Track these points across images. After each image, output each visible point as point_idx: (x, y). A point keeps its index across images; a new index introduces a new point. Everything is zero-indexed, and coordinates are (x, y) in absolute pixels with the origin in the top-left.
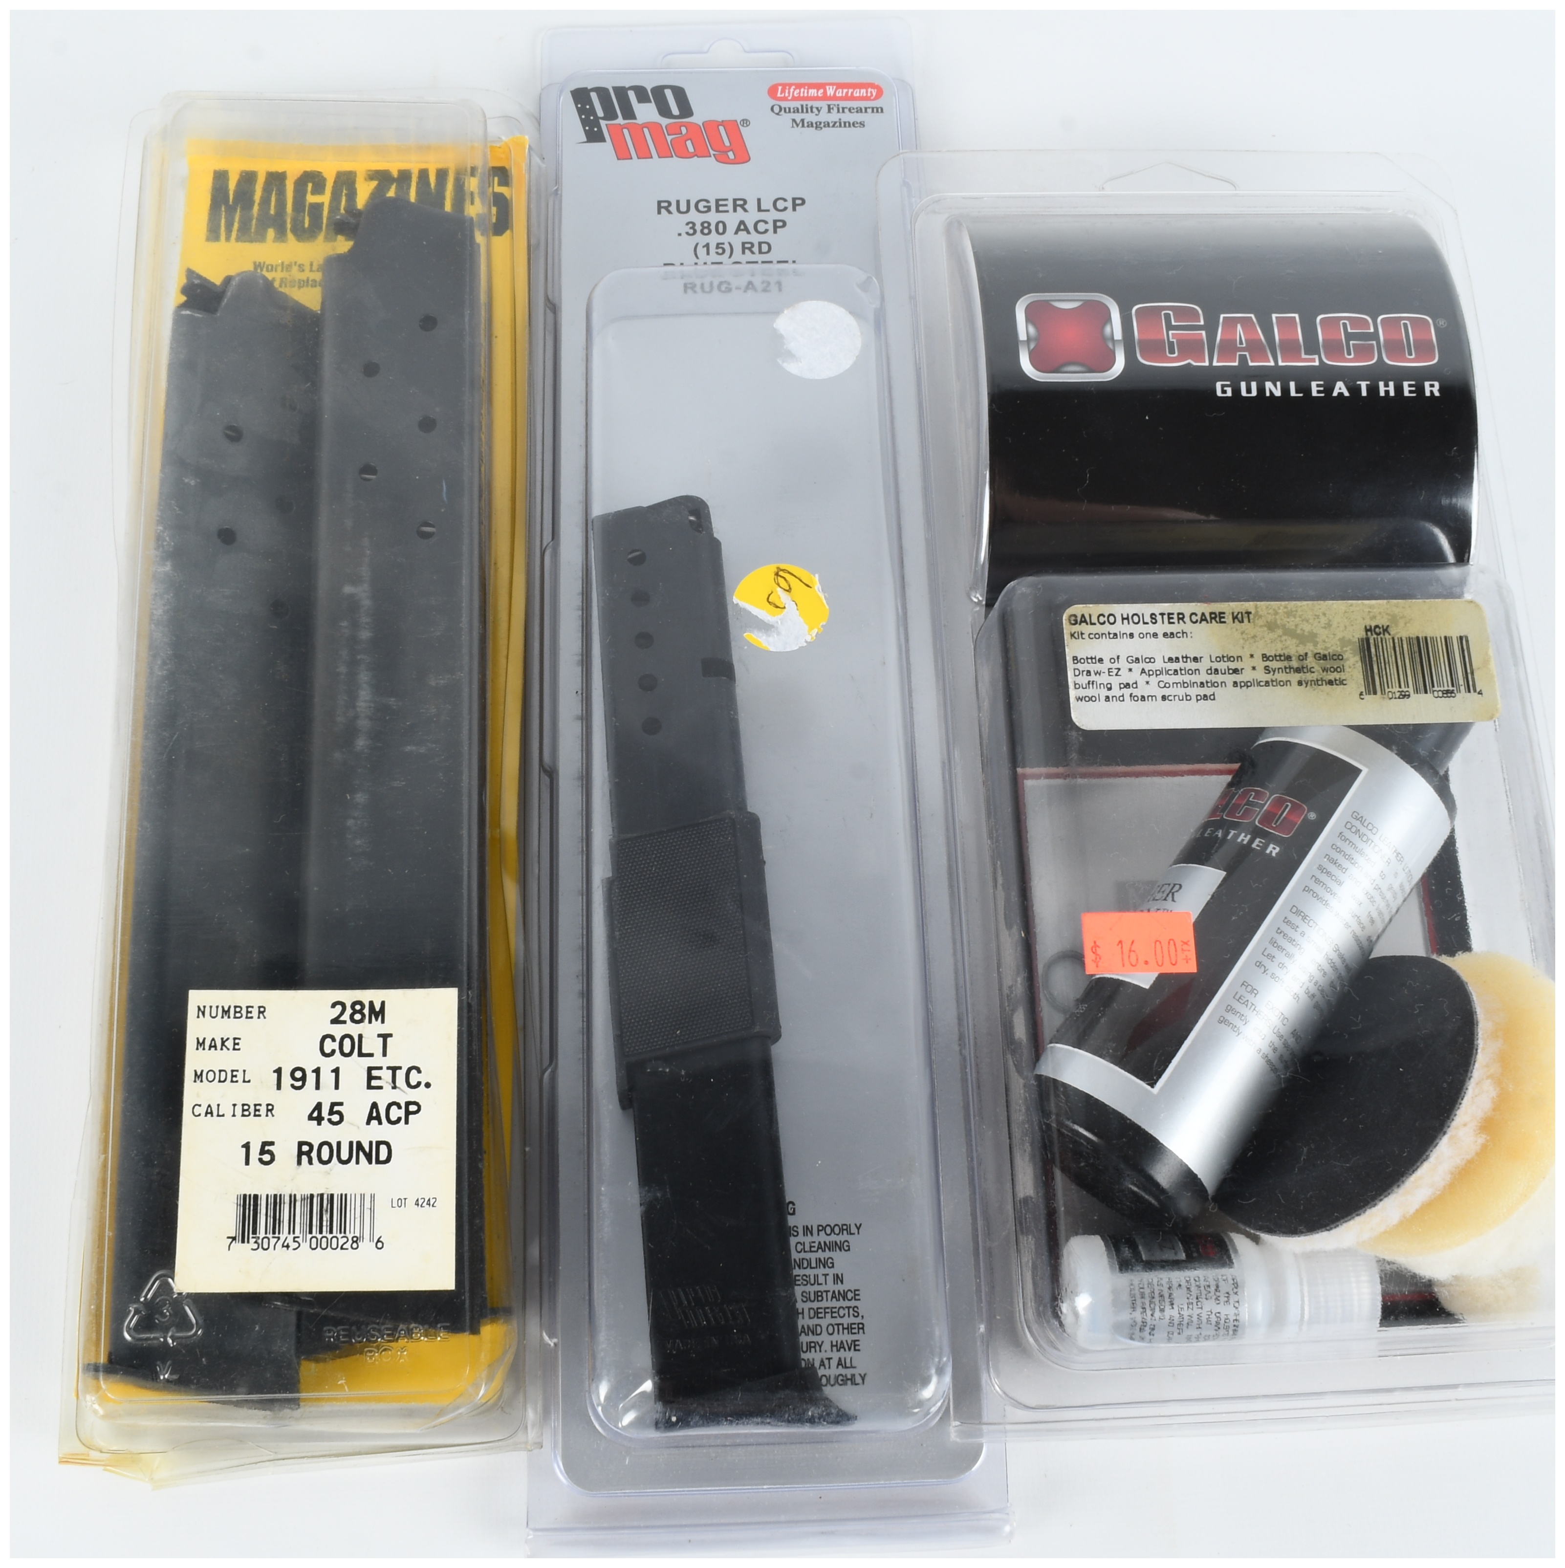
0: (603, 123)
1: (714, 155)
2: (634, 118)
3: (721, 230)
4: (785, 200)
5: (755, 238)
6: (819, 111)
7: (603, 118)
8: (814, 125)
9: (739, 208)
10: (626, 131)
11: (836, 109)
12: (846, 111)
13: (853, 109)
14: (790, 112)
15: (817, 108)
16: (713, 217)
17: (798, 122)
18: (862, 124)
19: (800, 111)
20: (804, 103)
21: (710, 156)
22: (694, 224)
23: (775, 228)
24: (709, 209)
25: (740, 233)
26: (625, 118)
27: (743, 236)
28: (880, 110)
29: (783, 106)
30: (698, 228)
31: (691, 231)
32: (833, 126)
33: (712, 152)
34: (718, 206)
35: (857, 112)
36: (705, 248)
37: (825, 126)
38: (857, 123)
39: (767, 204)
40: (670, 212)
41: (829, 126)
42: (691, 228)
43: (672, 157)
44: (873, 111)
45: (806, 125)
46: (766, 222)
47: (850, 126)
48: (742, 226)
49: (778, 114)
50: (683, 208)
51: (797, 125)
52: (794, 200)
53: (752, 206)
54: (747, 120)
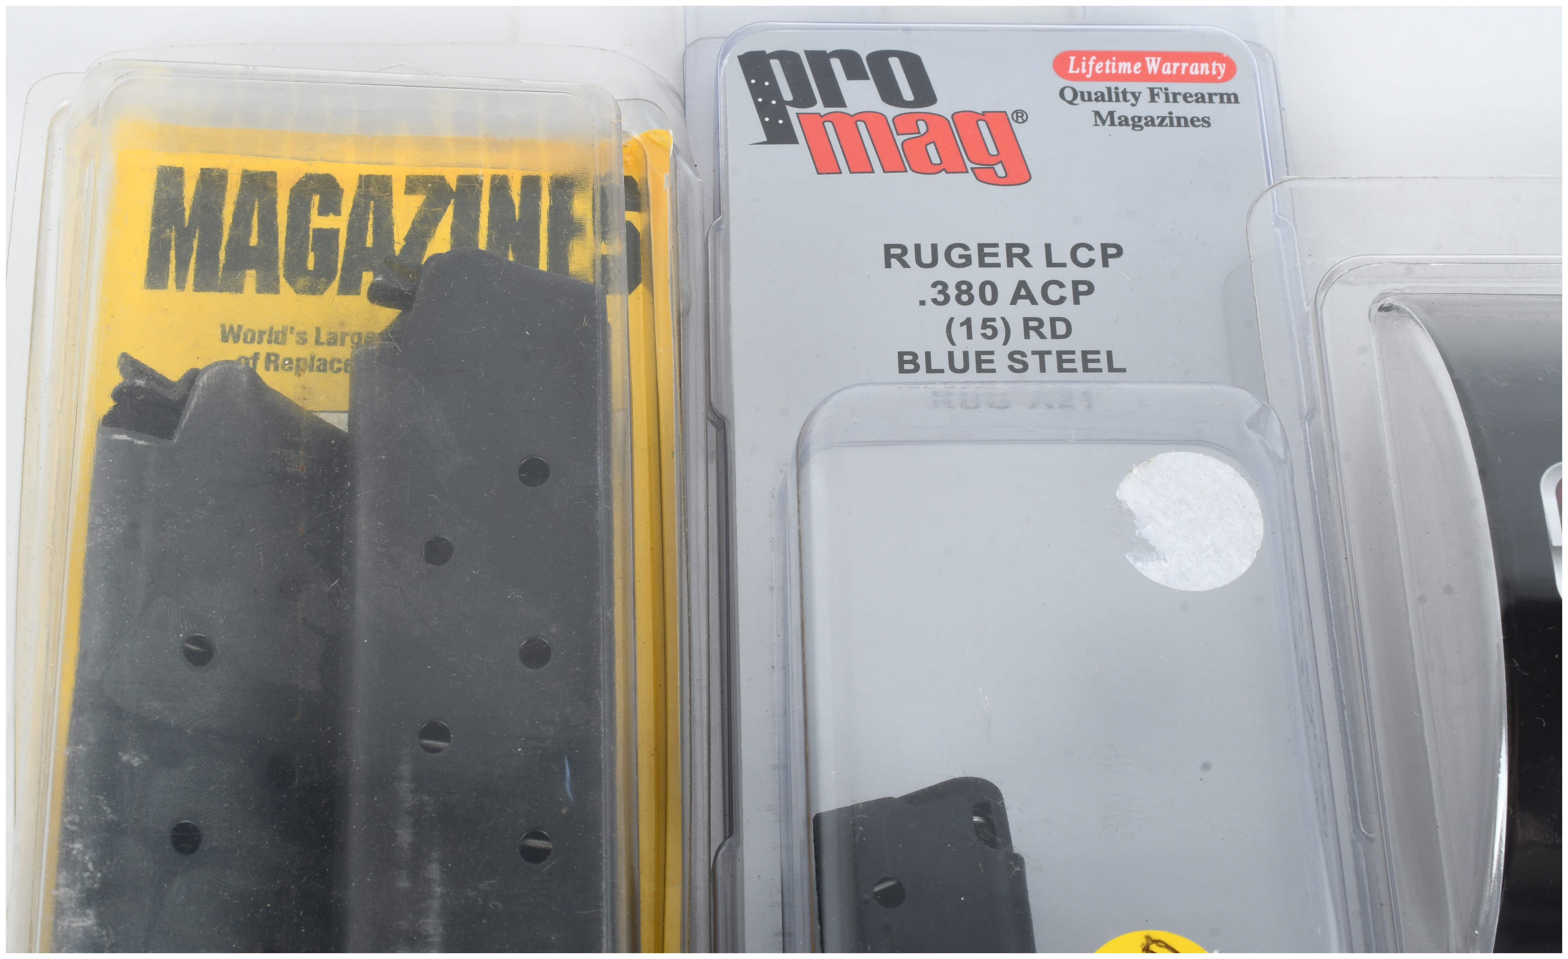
0: (792, 111)
1: (972, 169)
2: (844, 105)
3: (989, 297)
4: (1090, 248)
5: (1044, 311)
6: (1136, 99)
7: (791, 104)
8: (1131, 123)
9: (1016, 261)
10: (829, 126)
11: (1162, 96)
12: (1180, 98)
13: (1191, 96)
14: (1090, 99)
15: (1133, 94)
16: (975, 275)
17: (1104, 117)
18: (1206, 122)
19: (1106, 98)
20: (1112, 85)
21: (967, 172)
22: (945, 286)
23: (1077, 295)
24: (968, 261)
25: (1019, 301)
26: (826, 105)
27: (1024, 308)
28: (1232, 97)
29: (1078, 89)
30: (952, 292)
31: (941, 298)
32: (1161, 124)
33: (969, 165)
34: (982, 255)
35: (1197, 101)
36: (965, 327)
37: (1146, 124)
38: (1198, 120)
39: (1061, 254)
40: (905, 265)
41: (1153, 125)
42: (940, 292)
43: (906, 171)
44: (1222, 101)
45: (1117, 121)
46: (1061, 285)
47: (1186, 125)
48: (1022, 292)
49: (1071, 103)
50: (927, 258)
51: (1104, 122)
52: (1104, 247)
53: (1036, 256)
54: (1023, 112)
